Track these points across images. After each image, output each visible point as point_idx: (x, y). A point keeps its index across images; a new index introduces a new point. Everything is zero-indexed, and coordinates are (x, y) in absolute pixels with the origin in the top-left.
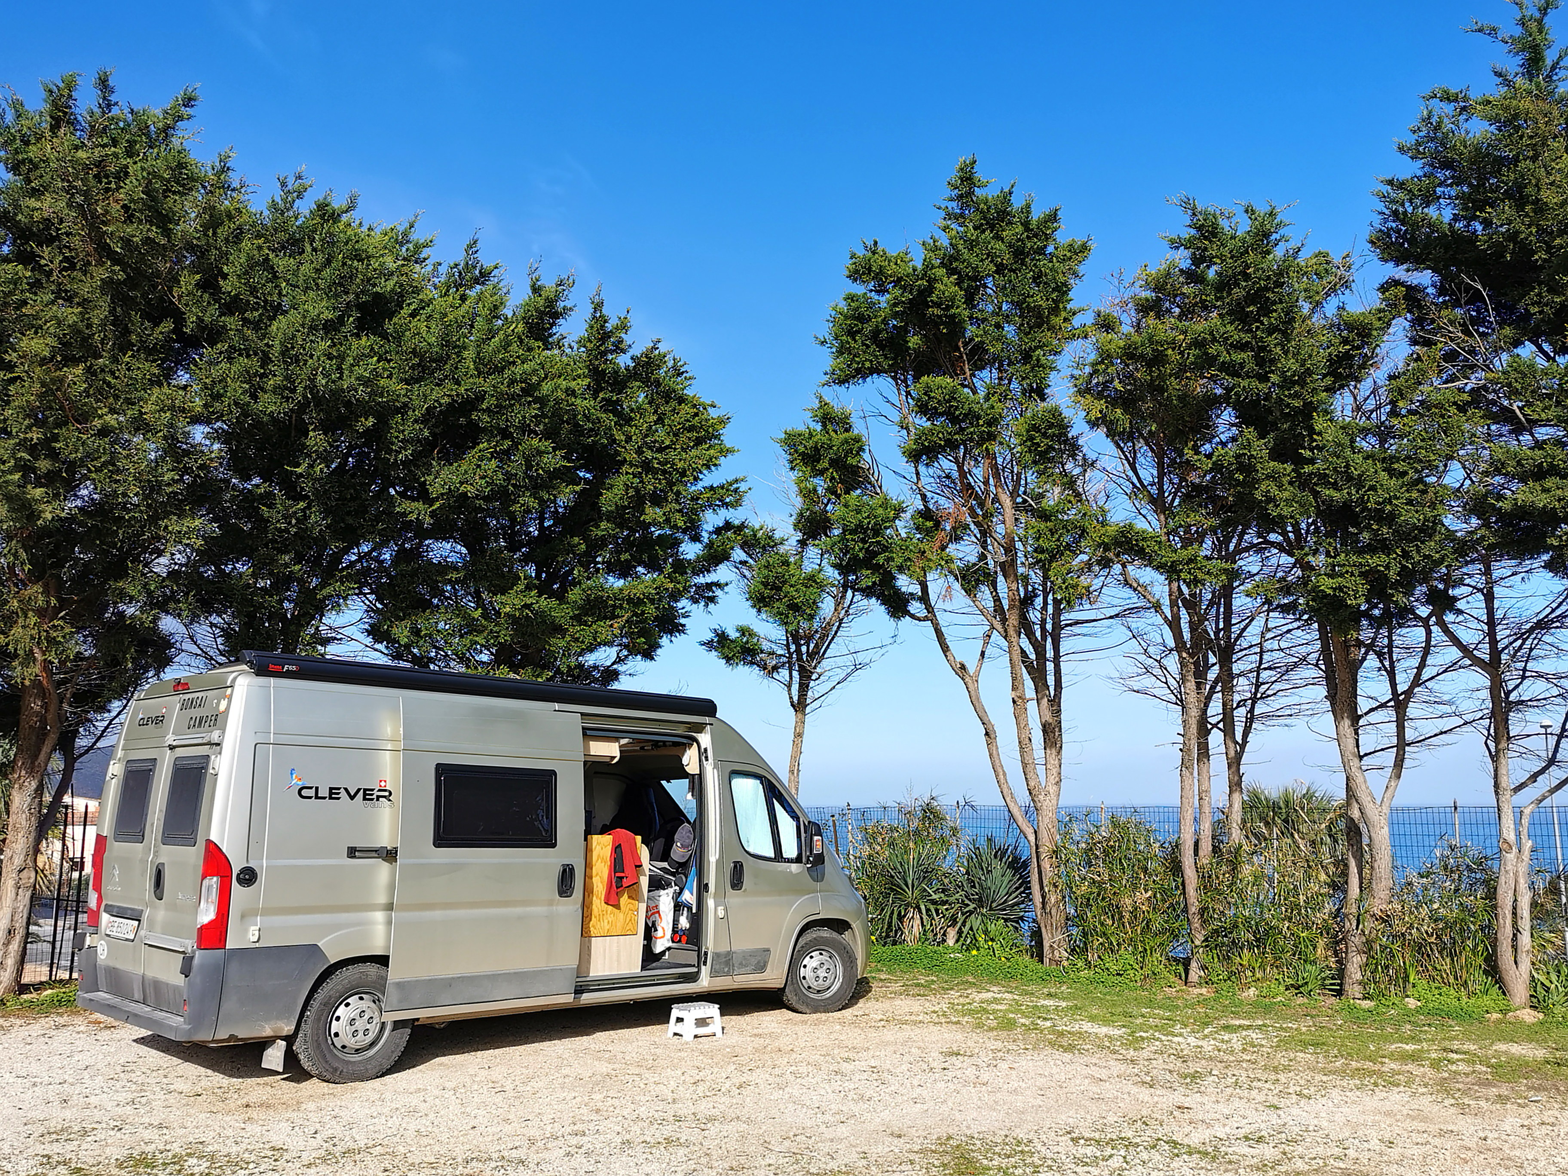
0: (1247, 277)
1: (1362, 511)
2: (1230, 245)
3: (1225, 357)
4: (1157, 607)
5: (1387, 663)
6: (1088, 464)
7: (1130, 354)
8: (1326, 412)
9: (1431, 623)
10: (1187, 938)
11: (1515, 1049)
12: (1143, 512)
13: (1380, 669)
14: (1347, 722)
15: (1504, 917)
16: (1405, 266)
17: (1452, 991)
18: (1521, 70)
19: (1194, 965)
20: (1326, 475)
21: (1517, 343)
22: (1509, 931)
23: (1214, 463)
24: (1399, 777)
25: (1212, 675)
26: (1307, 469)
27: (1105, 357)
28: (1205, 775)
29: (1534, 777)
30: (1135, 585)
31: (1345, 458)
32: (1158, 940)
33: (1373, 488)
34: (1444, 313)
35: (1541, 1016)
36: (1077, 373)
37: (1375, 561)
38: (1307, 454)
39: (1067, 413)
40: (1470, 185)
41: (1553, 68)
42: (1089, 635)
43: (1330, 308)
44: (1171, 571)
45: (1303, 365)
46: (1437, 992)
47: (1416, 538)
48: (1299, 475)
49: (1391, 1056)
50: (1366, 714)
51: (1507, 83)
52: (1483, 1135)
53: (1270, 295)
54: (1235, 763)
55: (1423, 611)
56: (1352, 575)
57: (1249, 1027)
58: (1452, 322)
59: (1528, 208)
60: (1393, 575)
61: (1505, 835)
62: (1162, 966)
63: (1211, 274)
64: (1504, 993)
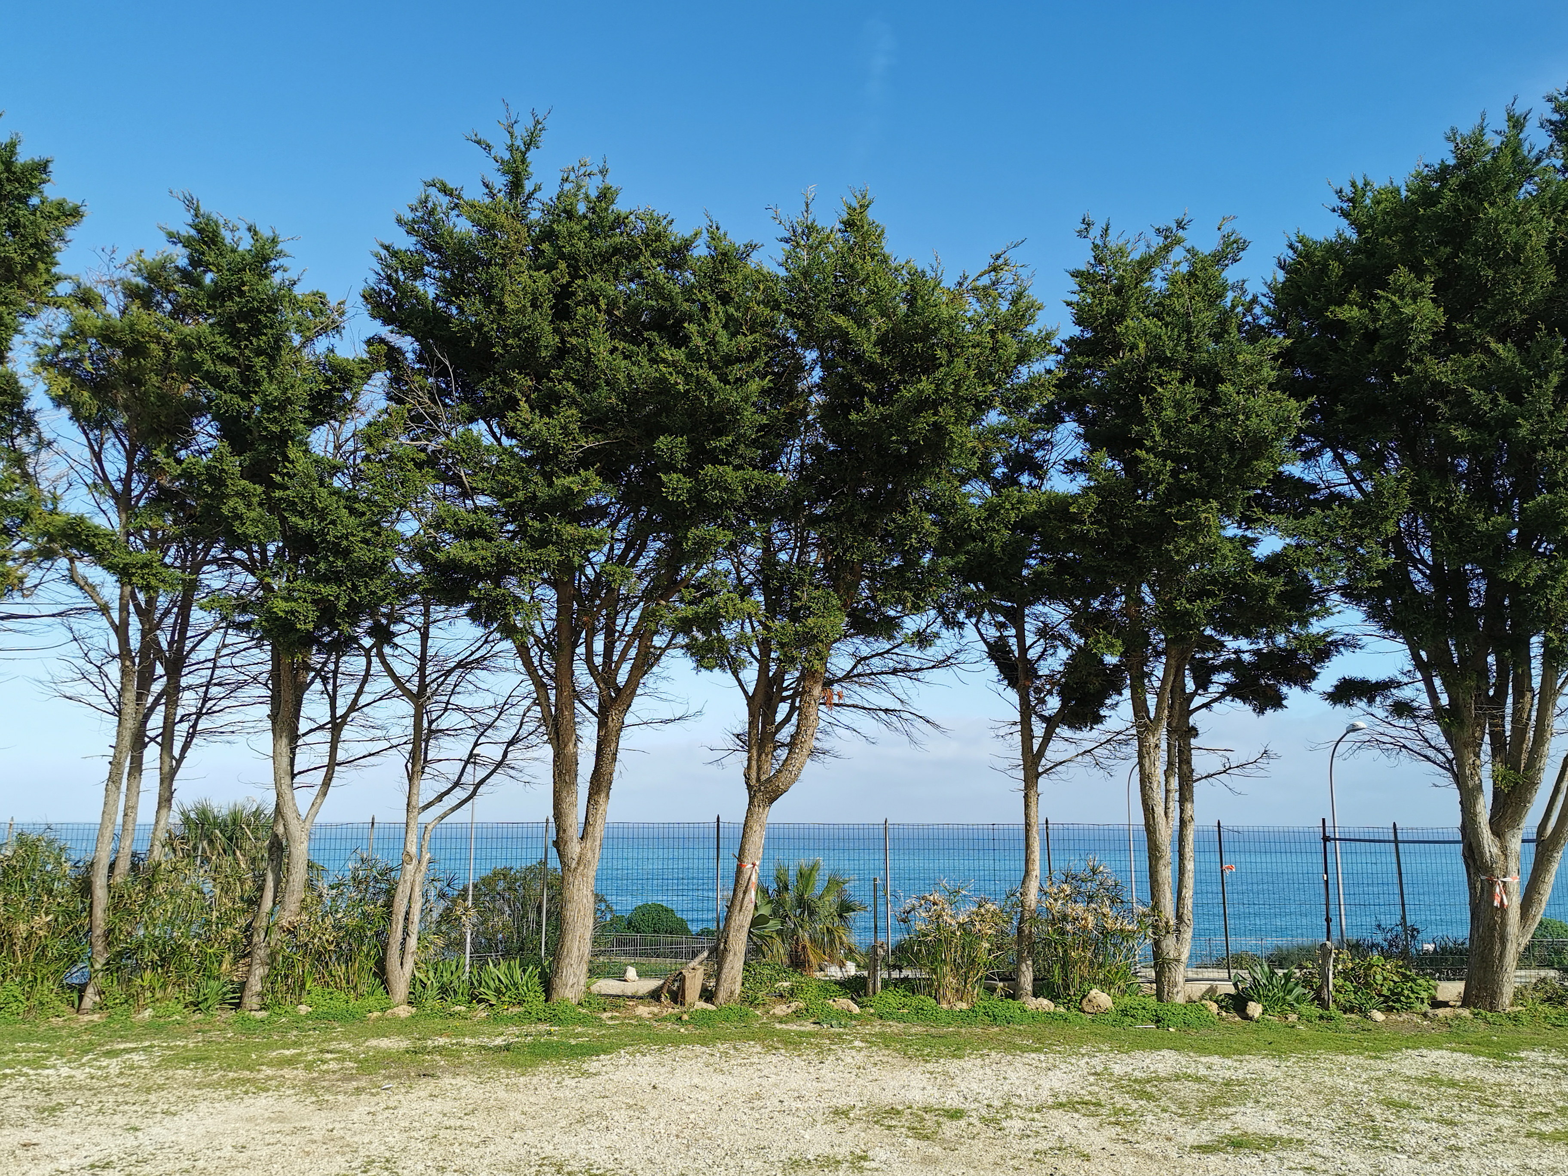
0: (242, 294)
1: (321, 543)
2: (230, 256)
3: (209, 366)
4: (104, 609)
5: (330, 688)
6: (42, 444)
7: (107, 336)
8: (301, 443)
9: (372, 654)
10: (87, 963)
11: (384, 1043)
12: (103, 507)
13: (322, 693)
14: (284, 741)
15: (397, 923)
16: (390, 327)
17: (343, 995)
18: (504, 189)
19: (90, 990)
20: (294, 503)
21: (472, 420)
22: (399, 935)
23: (183, 470)
24: (325, 794)
25: (157, 687)
26: (278, 494)
27: (78, 333)
28: (134, 790)
29: (440, 798)
30: (82, 583)
31: (311, 489)
32: (53, 968)
33: (333, 522)
34: (417, 378)
35: (414, 1010)
36: (41, 341)
37: (327, 590)
38: (278, 479)
39: (24, 382)
40: (452, 273)
41: (529, 196)
42: (24, 632)
43: (321, 345)
44: (123, 573)
45: (285, 393)
46: (328, 997)
47: (366, 575)
48: (269, 498)
49: (270, 1064)
50: (304, 735)
51: (493, 196)
52: (330, 1127)
53: (262, 318)
54: (168, 777)
55: (367, 642)
56: (305, 601)
57: (133, 1050)
58: (422, 388)
59: (493, 307)
60: (341, 606)
61: (408, 848)
62: (52, 996)
63: (208, 278)
64: (387, 993)
